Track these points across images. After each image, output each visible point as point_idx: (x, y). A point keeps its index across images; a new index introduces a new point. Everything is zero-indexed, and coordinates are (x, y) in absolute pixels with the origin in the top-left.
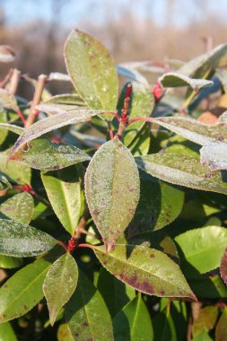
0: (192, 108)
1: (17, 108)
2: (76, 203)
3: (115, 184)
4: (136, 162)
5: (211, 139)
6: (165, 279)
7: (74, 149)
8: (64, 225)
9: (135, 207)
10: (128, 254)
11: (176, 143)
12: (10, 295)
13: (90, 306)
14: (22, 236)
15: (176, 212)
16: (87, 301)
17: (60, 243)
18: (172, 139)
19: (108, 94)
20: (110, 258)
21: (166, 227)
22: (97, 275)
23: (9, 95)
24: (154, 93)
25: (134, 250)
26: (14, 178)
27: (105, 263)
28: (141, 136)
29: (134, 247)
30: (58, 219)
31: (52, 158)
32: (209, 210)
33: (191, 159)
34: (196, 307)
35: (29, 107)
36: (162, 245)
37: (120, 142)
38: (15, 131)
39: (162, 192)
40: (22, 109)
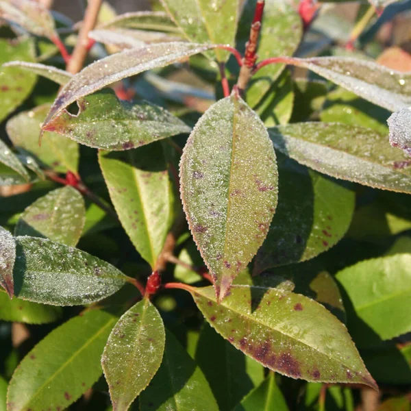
0: (366, 38)
1: (53, 35)
2: (160, 209)
3: (233, 177)
4: (271, 137)
5: (404, 98)
6: (320, 350)
7: (159, 112)
8: (138, 248)
9: (269, 219)
10: (255, 303)
11: (339, 102)
12: (40, 373)
13: (184, 396)
14: (65, 267)
15: (340, 229)
16: (179, 386)
17: (133, 281)
18: (333, 96)
19: (220, 14)
20: (223, 310)
21: (321, 256)
22: (193, 339)
23: (40, 11)
24: (301, 13)
25: (266, 296)
26: (47, 159)
27: (213, 319)
28: (278, 90)
29: (266, 291)
30: (127, 237)
31: (120, 128)
32: (396, 225)
33: (368, 133)
34: (370, 398)
35: (76, 33)
36: (314, 286)
37: (241, 101)
38: (53, 78)
39: (316, 191)
40: (63, 36)
